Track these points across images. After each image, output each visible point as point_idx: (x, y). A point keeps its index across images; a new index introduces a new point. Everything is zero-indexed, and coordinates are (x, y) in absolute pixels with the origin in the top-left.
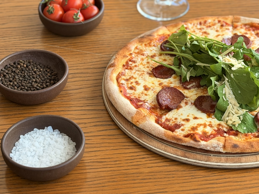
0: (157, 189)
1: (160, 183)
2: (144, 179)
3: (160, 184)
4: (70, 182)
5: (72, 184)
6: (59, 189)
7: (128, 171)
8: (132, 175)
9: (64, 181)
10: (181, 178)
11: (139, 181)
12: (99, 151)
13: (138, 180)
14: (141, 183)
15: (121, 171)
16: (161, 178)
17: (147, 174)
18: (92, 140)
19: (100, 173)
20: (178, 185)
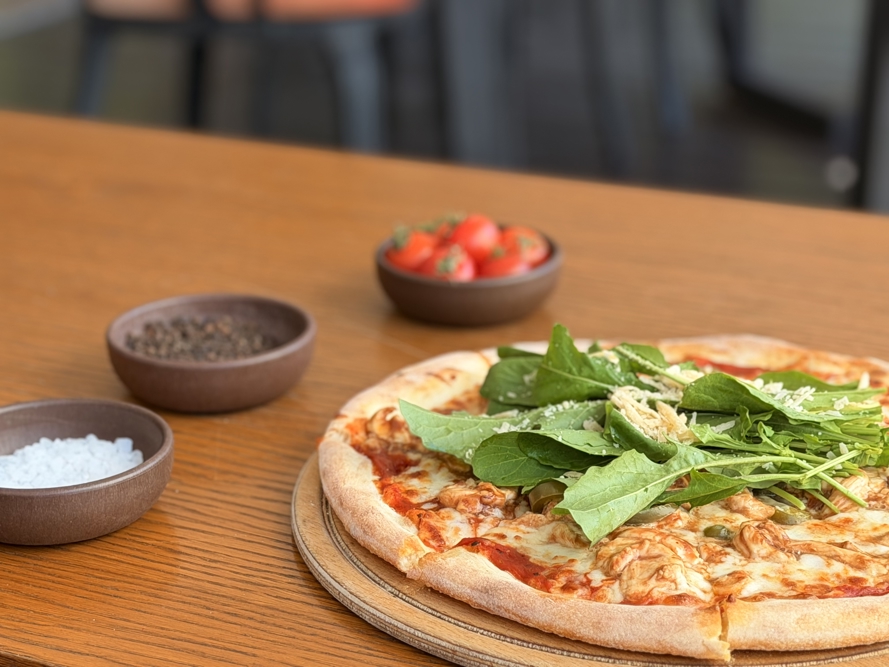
0: (240, 644)
1: (261, 634)
2: (236, 615)
3: (262, 636)
4: (52, 565)
5: (50, 570)
6: (11, 568)
7: (218, 587)
8: (215, 598)
9: (41, 559)
10: (329, 643)
11: (216, 614)
12: (203, 532)
13: (217, 610)
14: (217, 619)
15: (201, 583)
16: (280, 626)
17: (254, 608)
18: (214, 509)
19: (146, 570)
20: (302, 653)
